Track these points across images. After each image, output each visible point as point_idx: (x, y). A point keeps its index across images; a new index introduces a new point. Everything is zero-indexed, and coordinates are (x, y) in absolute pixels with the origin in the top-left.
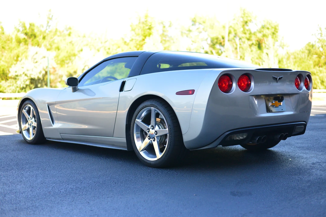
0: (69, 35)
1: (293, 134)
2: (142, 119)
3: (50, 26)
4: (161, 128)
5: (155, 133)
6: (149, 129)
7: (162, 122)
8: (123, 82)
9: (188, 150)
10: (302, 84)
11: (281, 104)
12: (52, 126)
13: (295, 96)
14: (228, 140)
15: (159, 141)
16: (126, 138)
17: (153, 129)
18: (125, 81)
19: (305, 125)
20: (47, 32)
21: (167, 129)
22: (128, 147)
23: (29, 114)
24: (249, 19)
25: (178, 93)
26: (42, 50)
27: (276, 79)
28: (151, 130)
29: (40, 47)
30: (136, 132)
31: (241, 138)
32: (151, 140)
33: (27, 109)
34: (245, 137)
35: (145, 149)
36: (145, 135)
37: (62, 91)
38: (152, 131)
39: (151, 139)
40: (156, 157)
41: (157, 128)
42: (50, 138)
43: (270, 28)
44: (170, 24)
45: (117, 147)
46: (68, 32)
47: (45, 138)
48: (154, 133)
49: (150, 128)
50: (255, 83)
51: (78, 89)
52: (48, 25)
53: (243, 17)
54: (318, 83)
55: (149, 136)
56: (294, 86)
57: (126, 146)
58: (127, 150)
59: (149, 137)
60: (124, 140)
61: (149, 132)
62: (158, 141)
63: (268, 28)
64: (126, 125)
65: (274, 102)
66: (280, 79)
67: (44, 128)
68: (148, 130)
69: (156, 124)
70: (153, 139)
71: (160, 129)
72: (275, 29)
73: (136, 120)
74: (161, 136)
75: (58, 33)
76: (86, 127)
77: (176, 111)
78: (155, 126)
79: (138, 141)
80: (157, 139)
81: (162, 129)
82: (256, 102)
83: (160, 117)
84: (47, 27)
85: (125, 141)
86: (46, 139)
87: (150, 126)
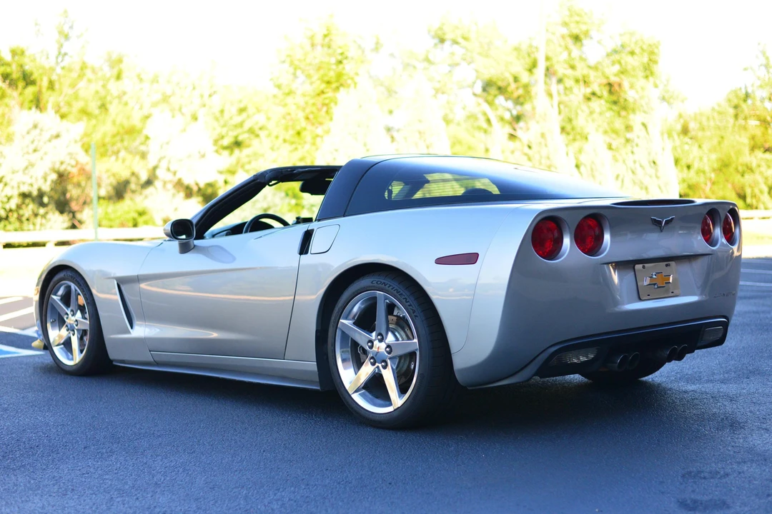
0: (118, 77)
1: (699, 345)
2: (354, 318)
3: (66, 54)
4: (400, 339)
5: (388, 349)
6: (371, 341)
7: (402, 323)
8: (306, 232)
9: (463, 388)
10: (718, 232)
11: (669, 280)
12: (129, 332)
13: (700, 261)
14: (554, 365)
15: (397, 368)
16: (317, 362)
17: (381, 341)
18: (313, 230)
19: (725, 326)
20: (59, 70)
21: (416, 340)
22: (321, 382)
23: (67, 303)
24: (584, 28)
25: (440, 261)
26: (48, 119)
27: (660, 223)
28: (376, 343)
29: (41, 110)
30: (341, 348)
31: (583, 359)
32: (378, 367)
33: (61, 292)
34: (591, 356)
35: (364, 388)
36: (362, 356)
37: (152, 249)
38: (380, 347)
39: (377, 364)
40: (391, 404)
41: (390, 338)
42: (123, 362)
43: (637, 51)
44: (377, 43)
45: (297, 383)
46: (115, 72)
47: (111, 361)
48: (384, 350)
49: (374, 338)
50: (612, 236)
51: (195, 246)
52: (60, 53)
53: (565, 24)
54: (761, 192)
55: (372, 358)
56: (700, 237)
57: (318, 380)
58: (319, 388)
59: (372, 360)
60: (312, 366)
61: (371, 347)
62: (394, 368)
63: (632, 53)
64: (317, 331)
65: (654, 277)
66: (667, 222)
67: (110, 336)
68: (369, 344)
69: (388, 329)
70: (383, 364)
71: (397, 339)
72: (652, 53)
73: (341, 320)
74: (400, 357)
75: (89, 74)
76: (214, 335)
77: (434, 297)
78: (387, 334)
79: (345, 368)
80: (392, 362)
81: (403, 340)
82: (615, 277)
83: (395, 313)
84: (57, 58)
85: (315, 368)
86: (114, 363)
87: (374, 334)
